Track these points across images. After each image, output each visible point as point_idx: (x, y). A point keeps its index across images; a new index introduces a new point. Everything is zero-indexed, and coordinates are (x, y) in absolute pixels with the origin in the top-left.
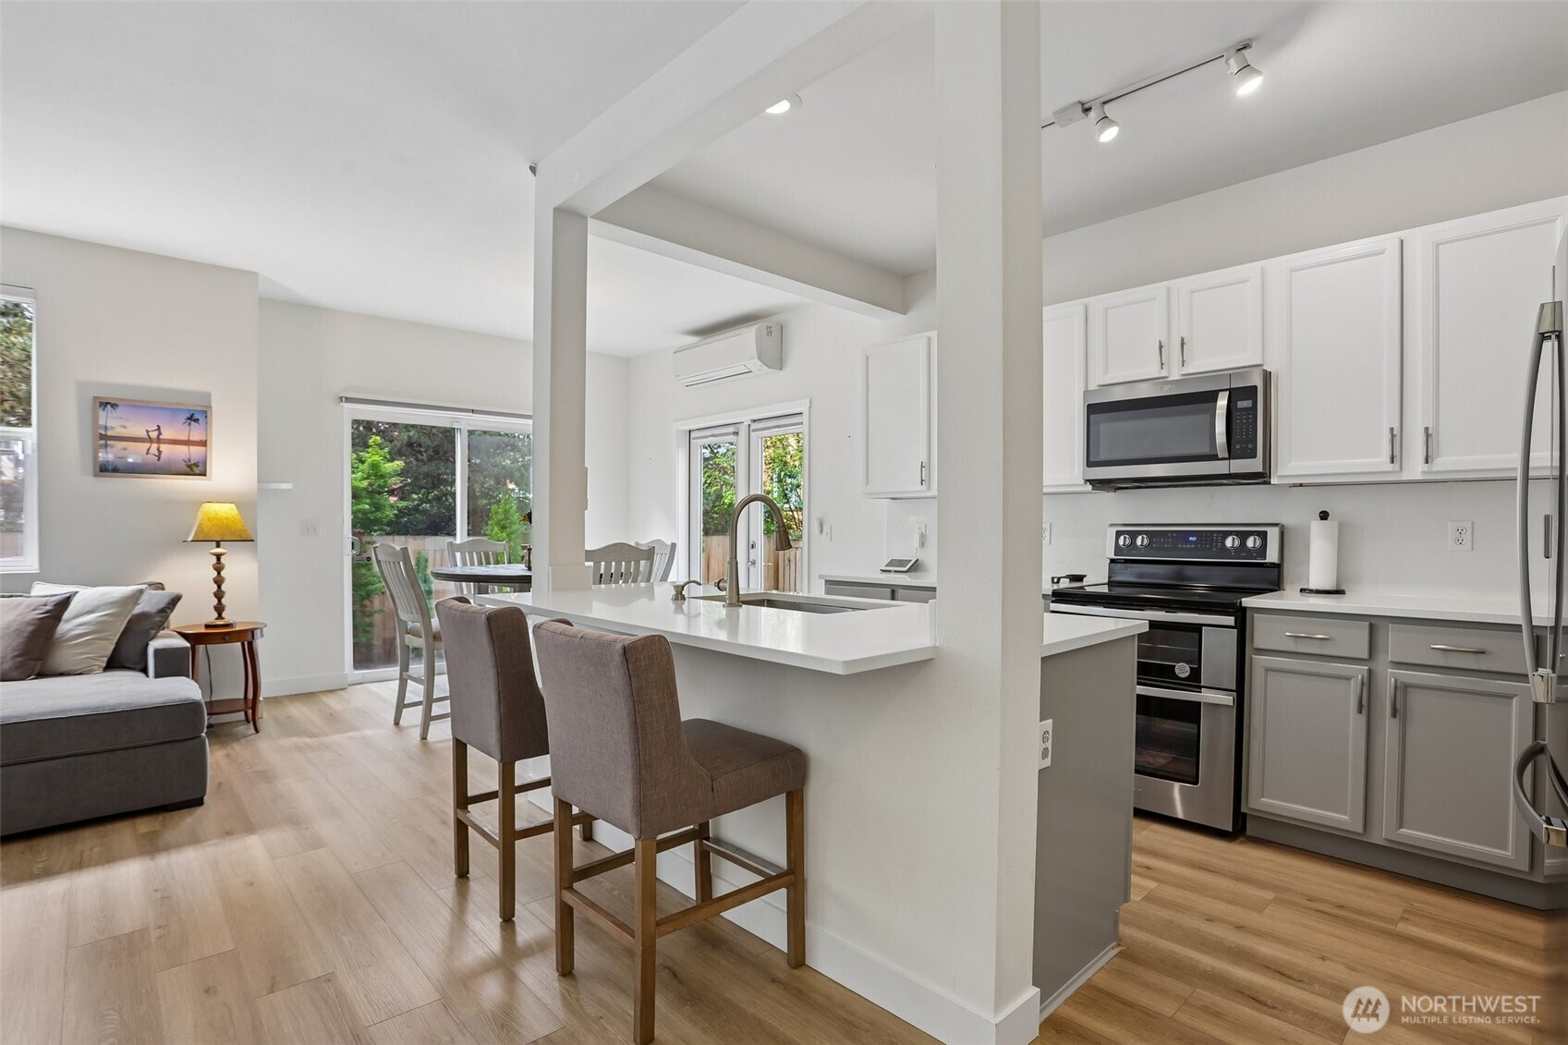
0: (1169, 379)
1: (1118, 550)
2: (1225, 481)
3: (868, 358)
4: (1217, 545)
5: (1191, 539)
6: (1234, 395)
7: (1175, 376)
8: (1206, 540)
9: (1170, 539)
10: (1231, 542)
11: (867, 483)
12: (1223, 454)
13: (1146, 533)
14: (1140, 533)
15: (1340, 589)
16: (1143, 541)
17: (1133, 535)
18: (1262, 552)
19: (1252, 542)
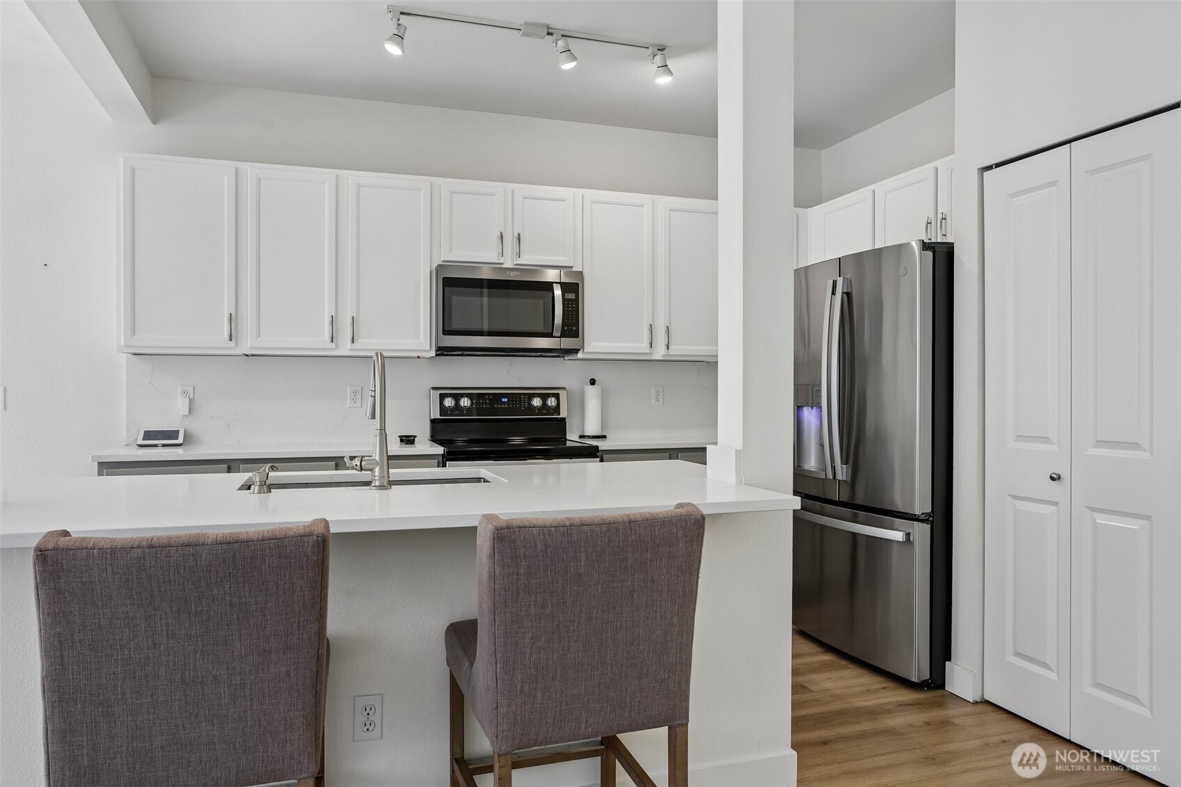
0: (503, 266)
1: (443, 410)
2: (534, 354)
3: (133, 170)
4: (524, 405)
5: (503, 400)
6: (566, 287)
7: (508, 265)
8: (516, 401)
9: (487, 400)
10: (537, 402)
11: (134, 333)
12: (557, 333)
13: (467, 395)
14: (462, 395)
15: (604, 434)
16: (465, 402)
17: (457, 397)
18: (557, 409)
19: (551, 402)
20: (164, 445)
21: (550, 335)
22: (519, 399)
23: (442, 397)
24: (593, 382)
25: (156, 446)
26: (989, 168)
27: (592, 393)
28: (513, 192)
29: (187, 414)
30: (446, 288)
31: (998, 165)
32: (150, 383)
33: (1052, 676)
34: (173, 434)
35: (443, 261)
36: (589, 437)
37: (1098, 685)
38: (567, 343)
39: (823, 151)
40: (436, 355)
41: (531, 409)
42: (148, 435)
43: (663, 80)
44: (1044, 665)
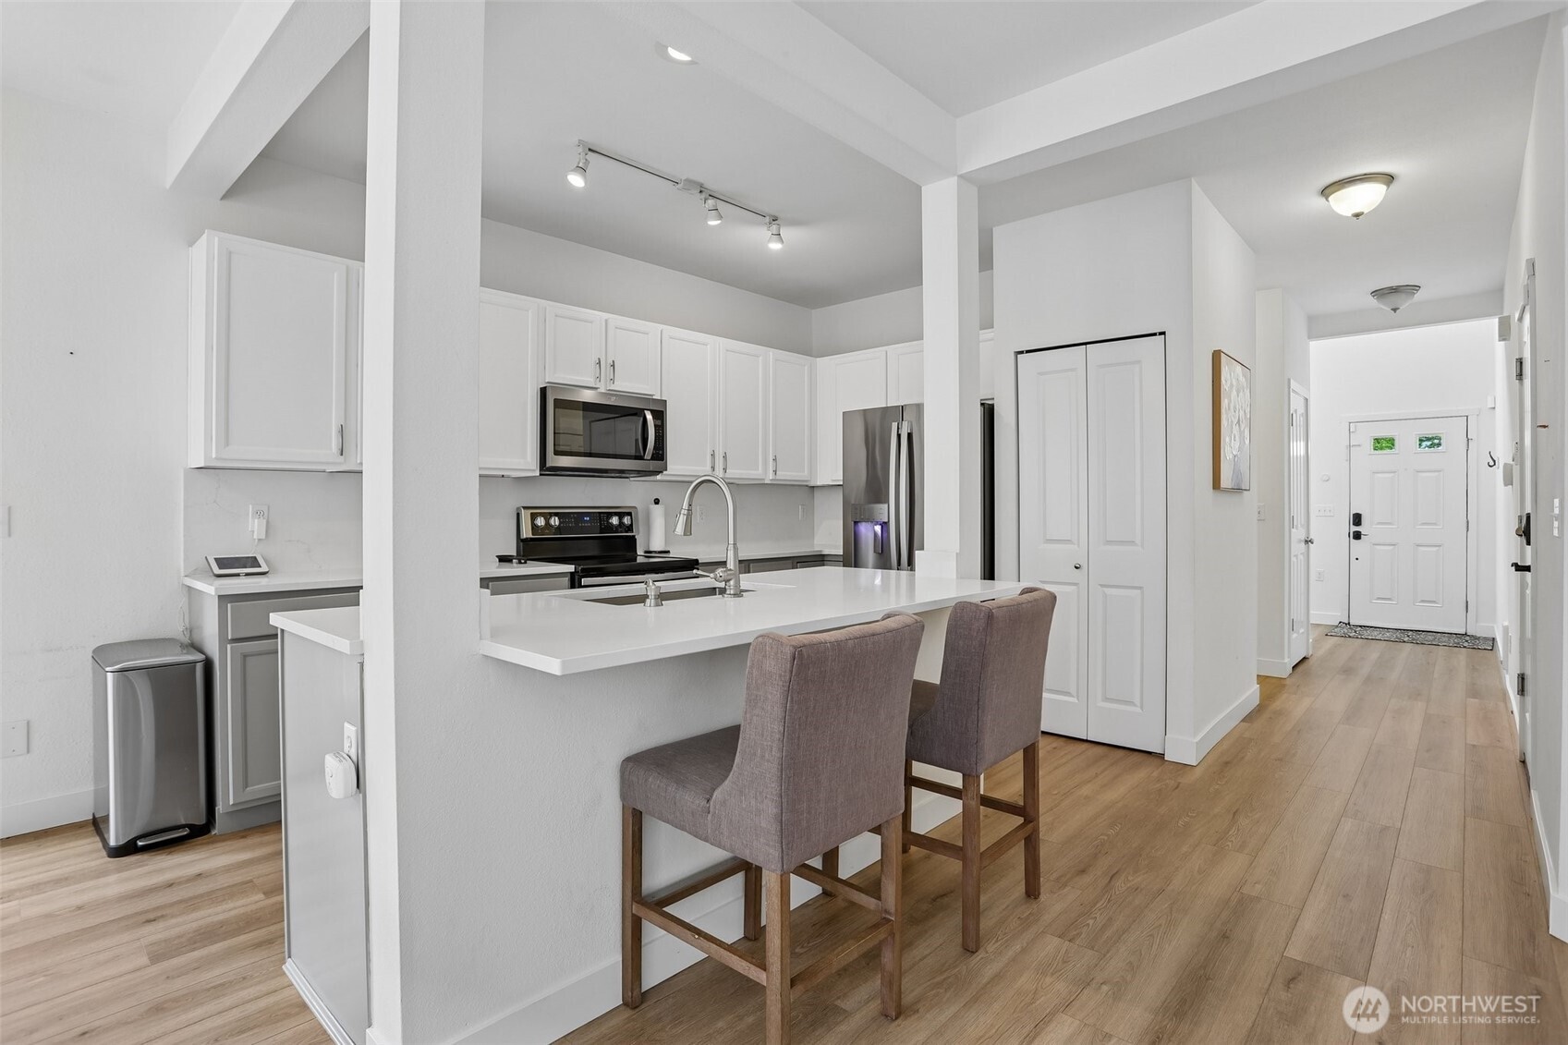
1: (536, 529)
4: (605, 524)
5: (586, 518)
6: (655, 413)
7: (603, 389)
8: (597, 519)
9: (571, 518)
10: (615, 521)
11: (227, 444)
12: (648, 455)
13: (556, 514)
14: (551, 515)
15: (667, 549)
16: (555, 521)
17: (547, 516)
18: (630, 528)
19: (626, 520)
20: (247, 574)
21: (641, 458)
22: (602, 517)
23: (534, 517)
24: (657, 502)
25: (238, 575)
26: (1022, 352)
27: (658, 511)
28: (606, 321)
29: (264, 537)
30: (557, 410)
31: (1028, 352)
32: (215, 502)
33: (1074, 700)
34: (253, 562)
35: (548, 383)
36: (655, 552)
37: (1106, 699)
38: (653, 465)
39: (813, 311)
40: (541, 475)
41: (610, 528)
42: (222, 563)
43: (775, 246)
44: (1068, 694)
